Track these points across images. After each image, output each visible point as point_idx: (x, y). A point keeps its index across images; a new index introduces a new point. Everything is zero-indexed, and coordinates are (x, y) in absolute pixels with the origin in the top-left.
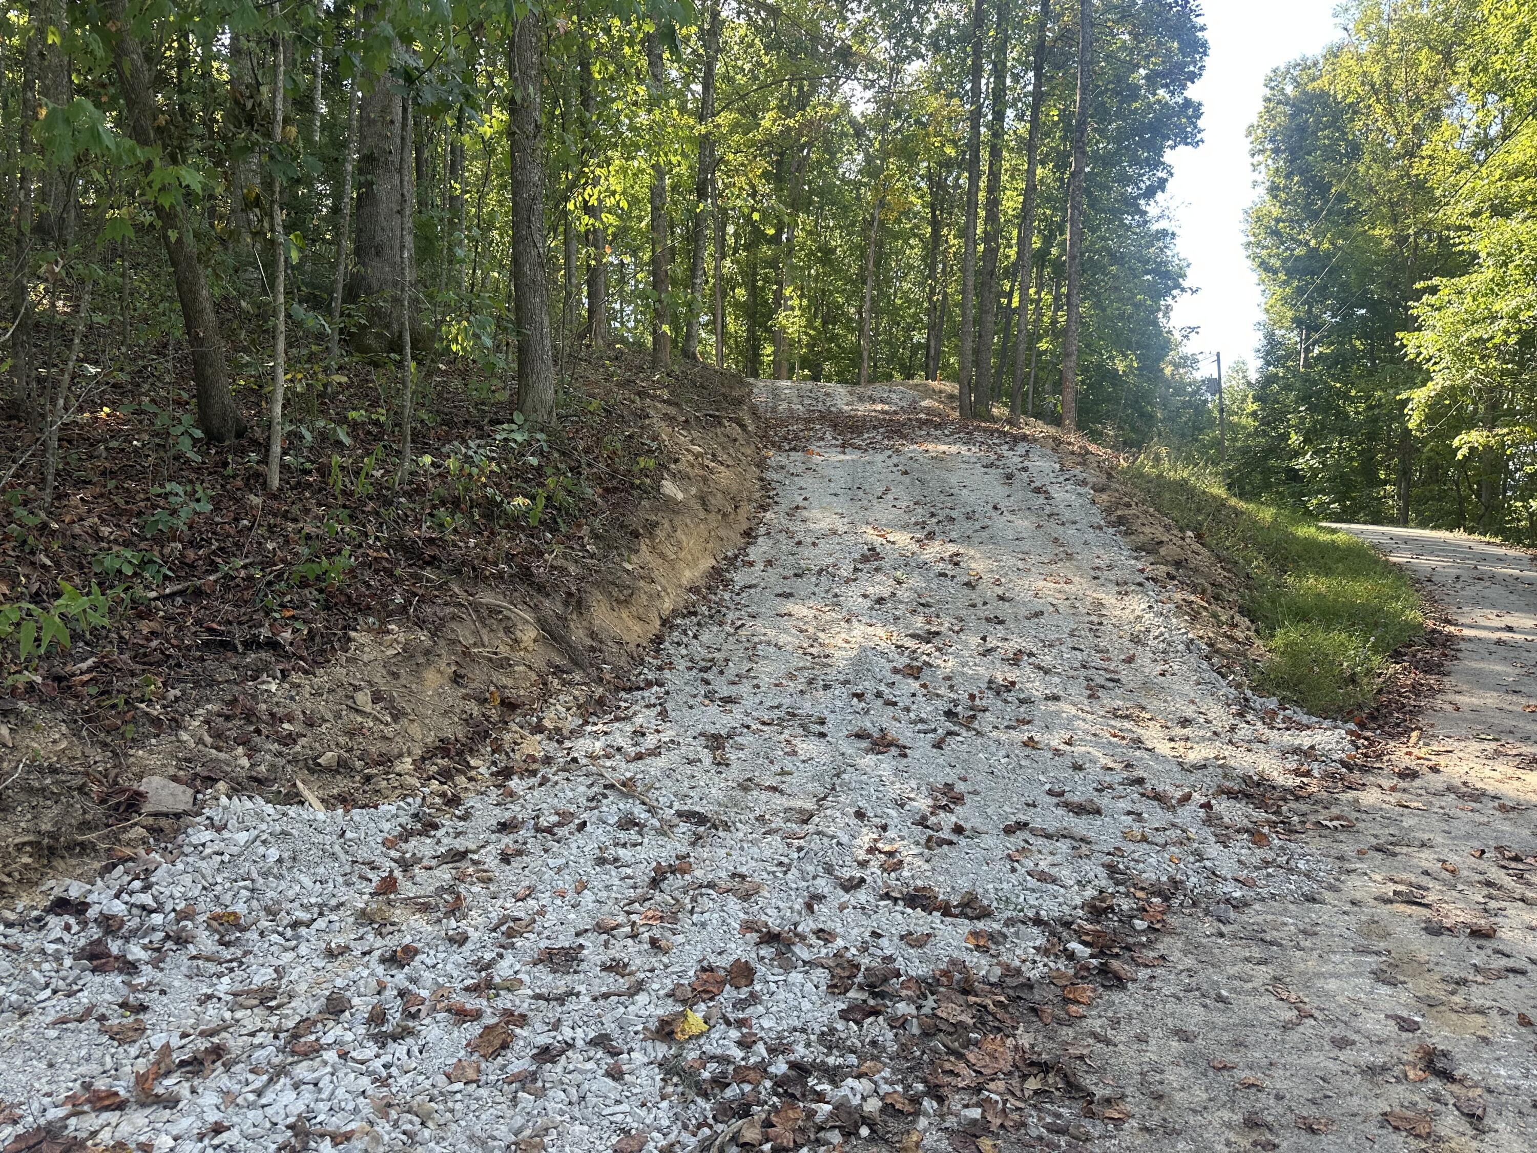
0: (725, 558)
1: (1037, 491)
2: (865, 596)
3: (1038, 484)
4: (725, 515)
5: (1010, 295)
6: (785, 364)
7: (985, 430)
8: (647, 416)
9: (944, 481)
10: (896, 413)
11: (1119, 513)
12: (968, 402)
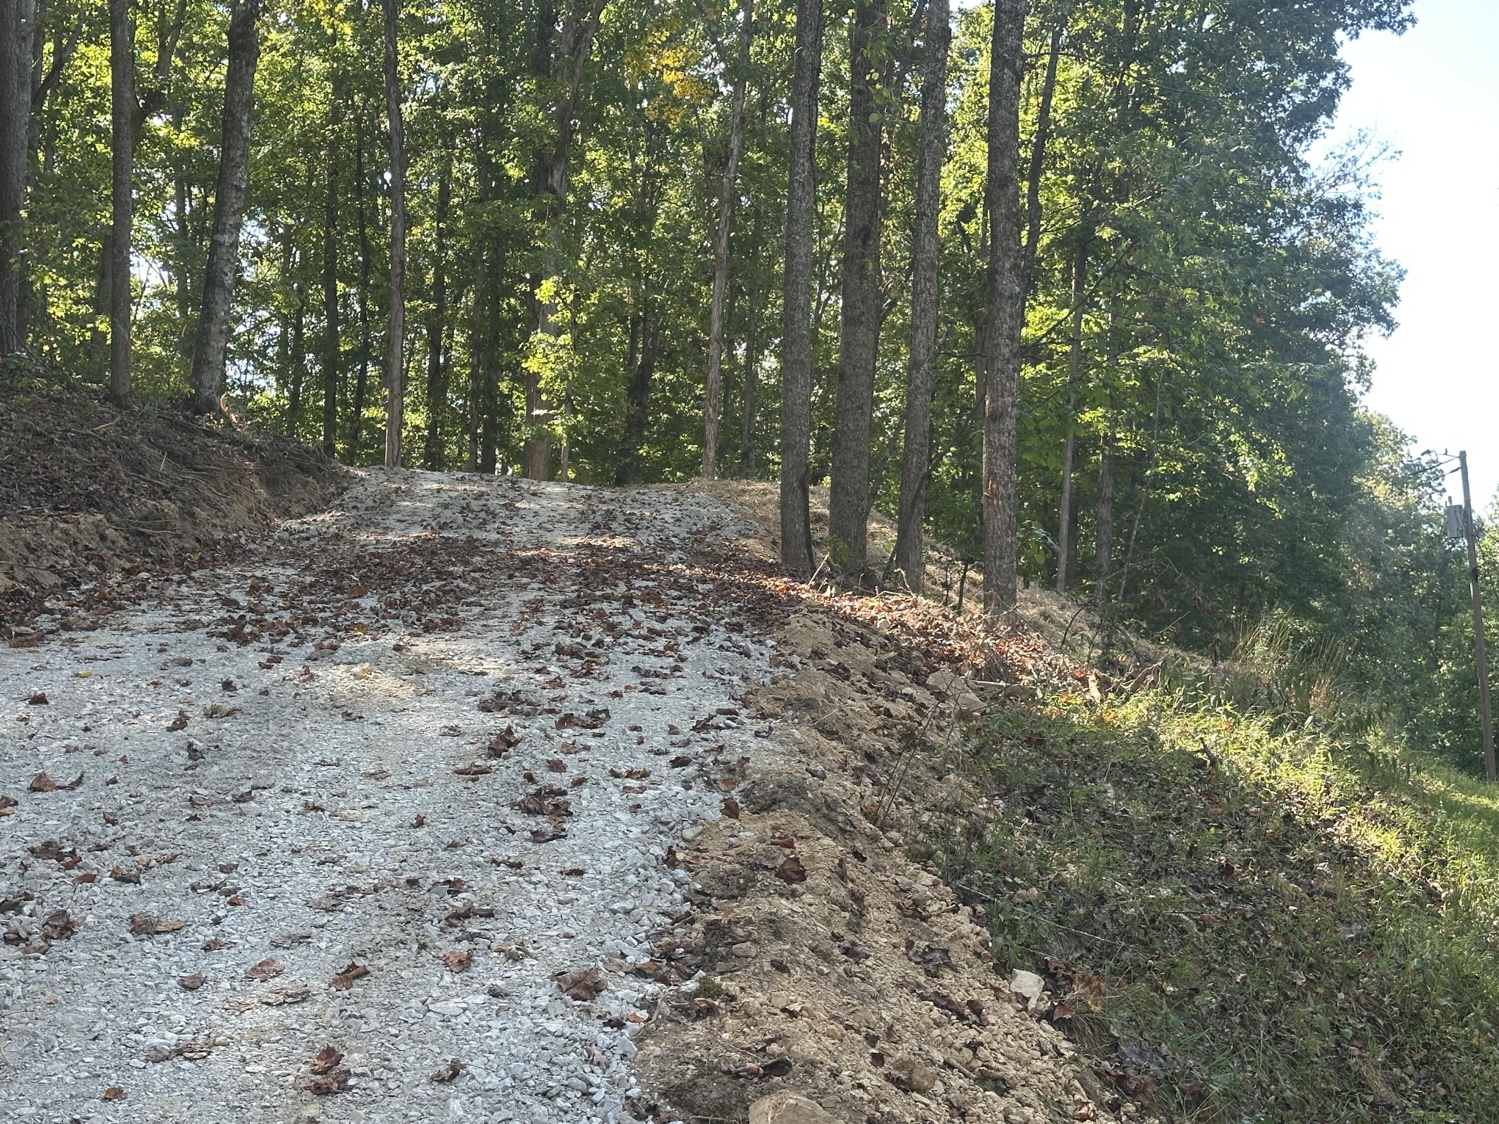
6: (541, 448)
12: (799, 527)
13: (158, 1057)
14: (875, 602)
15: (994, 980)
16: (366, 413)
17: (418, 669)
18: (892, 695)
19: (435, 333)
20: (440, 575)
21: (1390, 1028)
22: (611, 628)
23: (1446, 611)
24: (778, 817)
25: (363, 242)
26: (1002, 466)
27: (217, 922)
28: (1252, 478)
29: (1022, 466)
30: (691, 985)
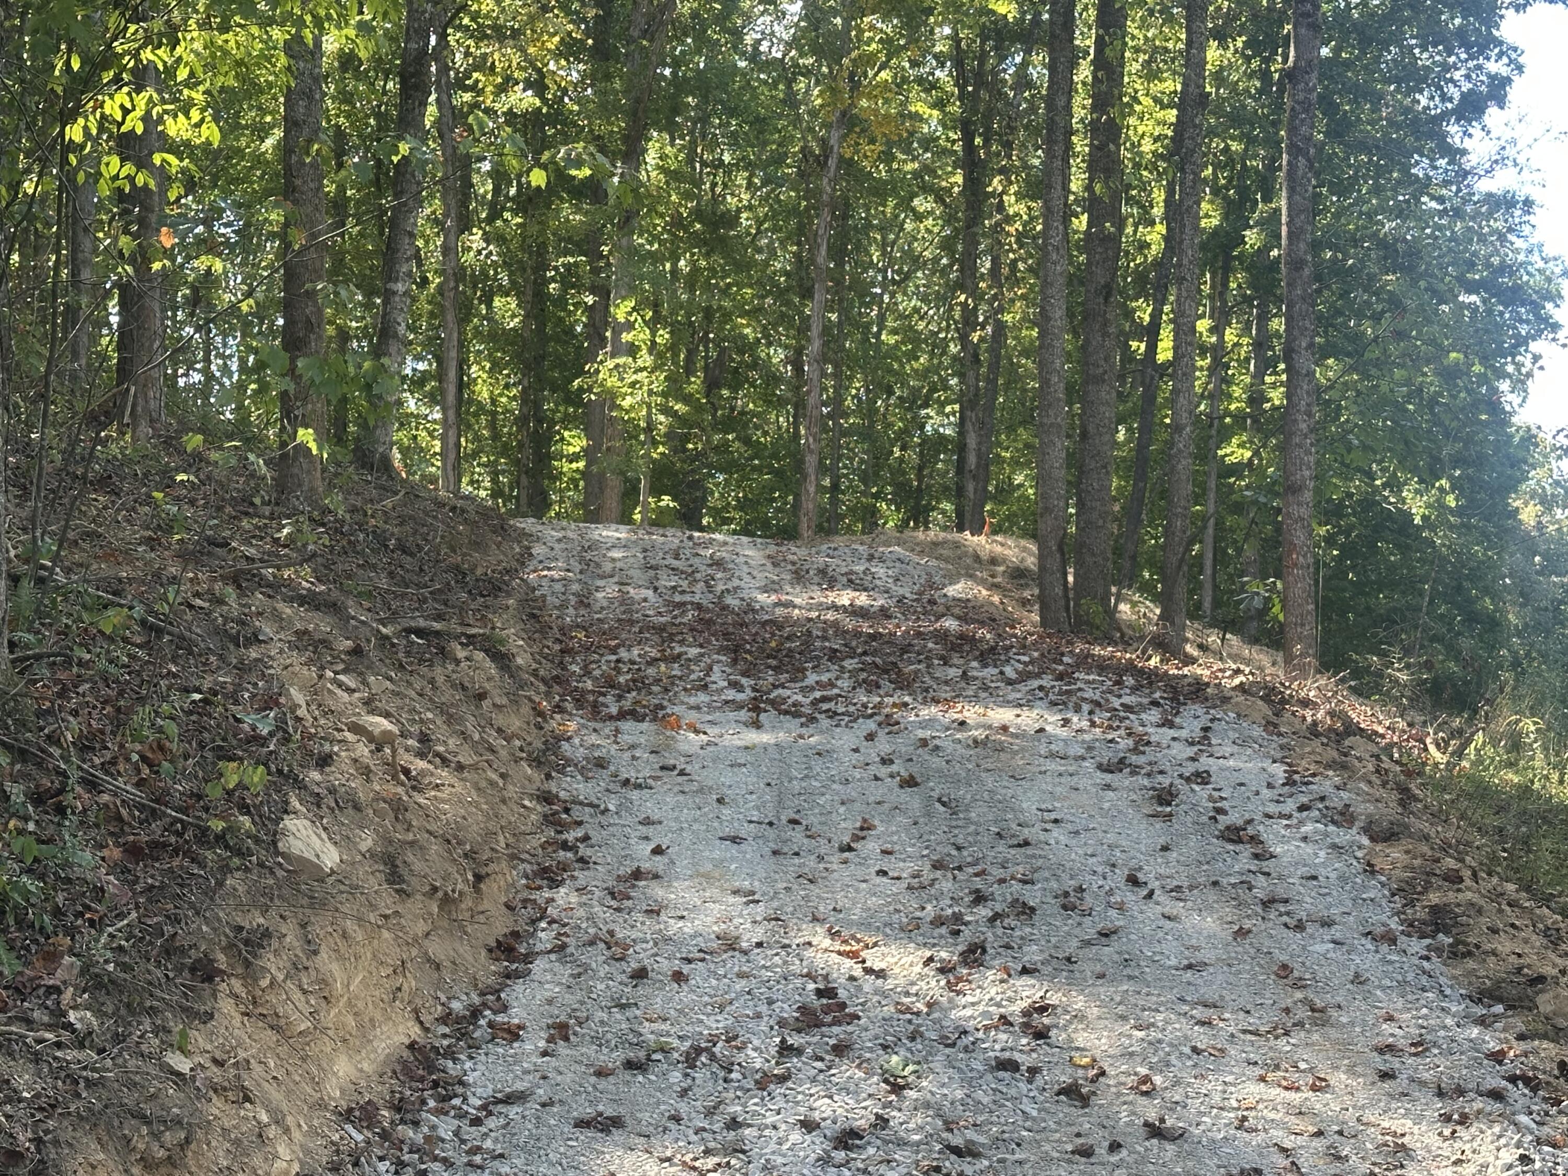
0: (443, 1020)
1: (1234, 835)
2: (808, 1126)
3: (1234, 818)
4: (447, 901)
5: (1152, 333)
6: (614, 483)
7: (1102, 666)
8: (255, 639)
9: (1006, 805)
10: (884, 613)
11: (1434, 898)
12: (1059, 590)
30: (1447, 940)
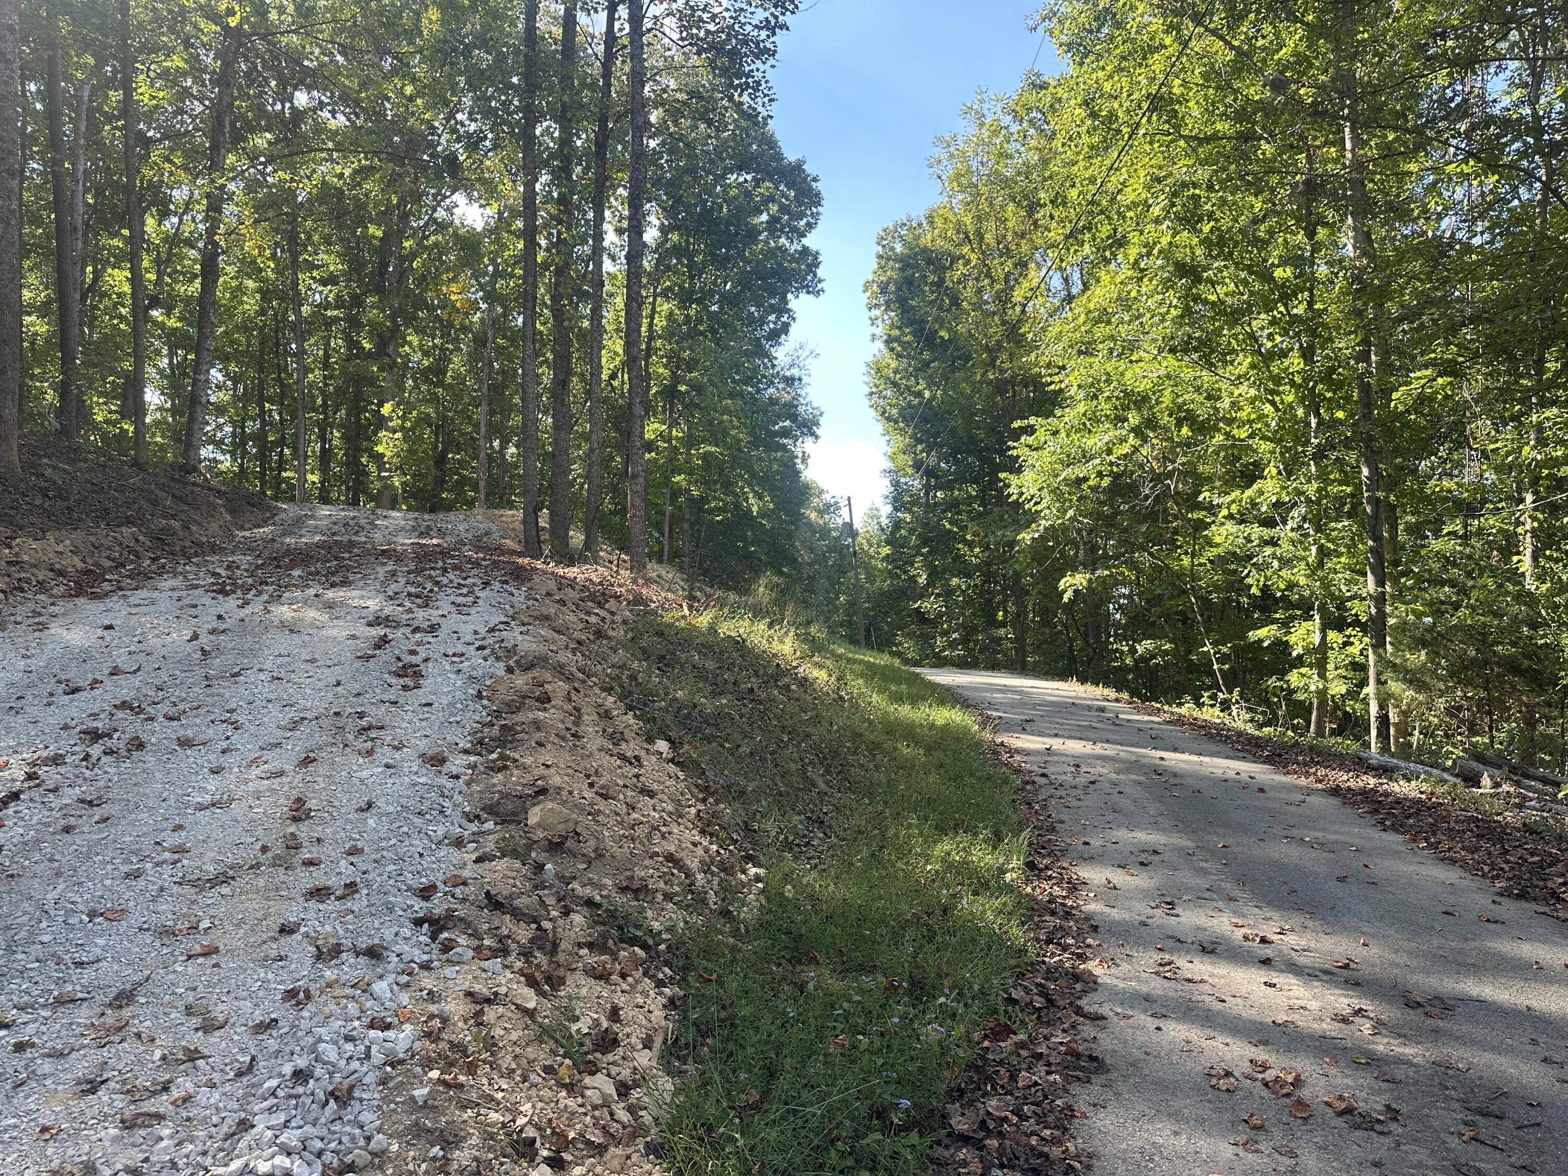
6: (387, 493)
12: (534, 533)
13: (201, 807)
14: (575, 569)
15: (646, 745)
16: (284, 474)
17: (330, 606)
18: (588, 613)
19: (323, 431)
20: (336, 558)
21: (825, 758)
22: (437, 583)
23: (843, 572)
24: (535, 673)
25: (279, 380)
26: (638, 502)
27: (228, 738)
28: (755, 509)
29: (648, 502)
30: (494, 756)
